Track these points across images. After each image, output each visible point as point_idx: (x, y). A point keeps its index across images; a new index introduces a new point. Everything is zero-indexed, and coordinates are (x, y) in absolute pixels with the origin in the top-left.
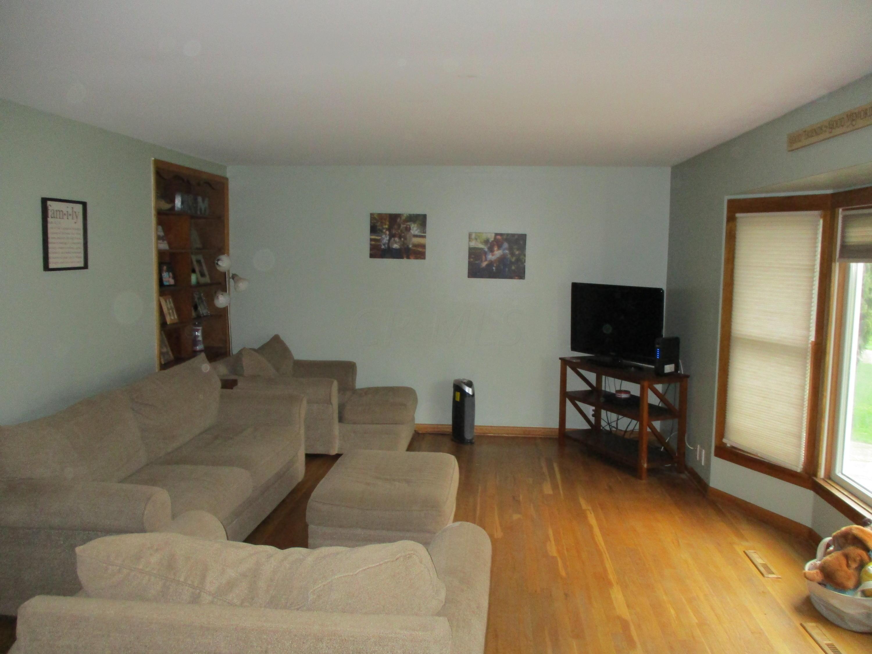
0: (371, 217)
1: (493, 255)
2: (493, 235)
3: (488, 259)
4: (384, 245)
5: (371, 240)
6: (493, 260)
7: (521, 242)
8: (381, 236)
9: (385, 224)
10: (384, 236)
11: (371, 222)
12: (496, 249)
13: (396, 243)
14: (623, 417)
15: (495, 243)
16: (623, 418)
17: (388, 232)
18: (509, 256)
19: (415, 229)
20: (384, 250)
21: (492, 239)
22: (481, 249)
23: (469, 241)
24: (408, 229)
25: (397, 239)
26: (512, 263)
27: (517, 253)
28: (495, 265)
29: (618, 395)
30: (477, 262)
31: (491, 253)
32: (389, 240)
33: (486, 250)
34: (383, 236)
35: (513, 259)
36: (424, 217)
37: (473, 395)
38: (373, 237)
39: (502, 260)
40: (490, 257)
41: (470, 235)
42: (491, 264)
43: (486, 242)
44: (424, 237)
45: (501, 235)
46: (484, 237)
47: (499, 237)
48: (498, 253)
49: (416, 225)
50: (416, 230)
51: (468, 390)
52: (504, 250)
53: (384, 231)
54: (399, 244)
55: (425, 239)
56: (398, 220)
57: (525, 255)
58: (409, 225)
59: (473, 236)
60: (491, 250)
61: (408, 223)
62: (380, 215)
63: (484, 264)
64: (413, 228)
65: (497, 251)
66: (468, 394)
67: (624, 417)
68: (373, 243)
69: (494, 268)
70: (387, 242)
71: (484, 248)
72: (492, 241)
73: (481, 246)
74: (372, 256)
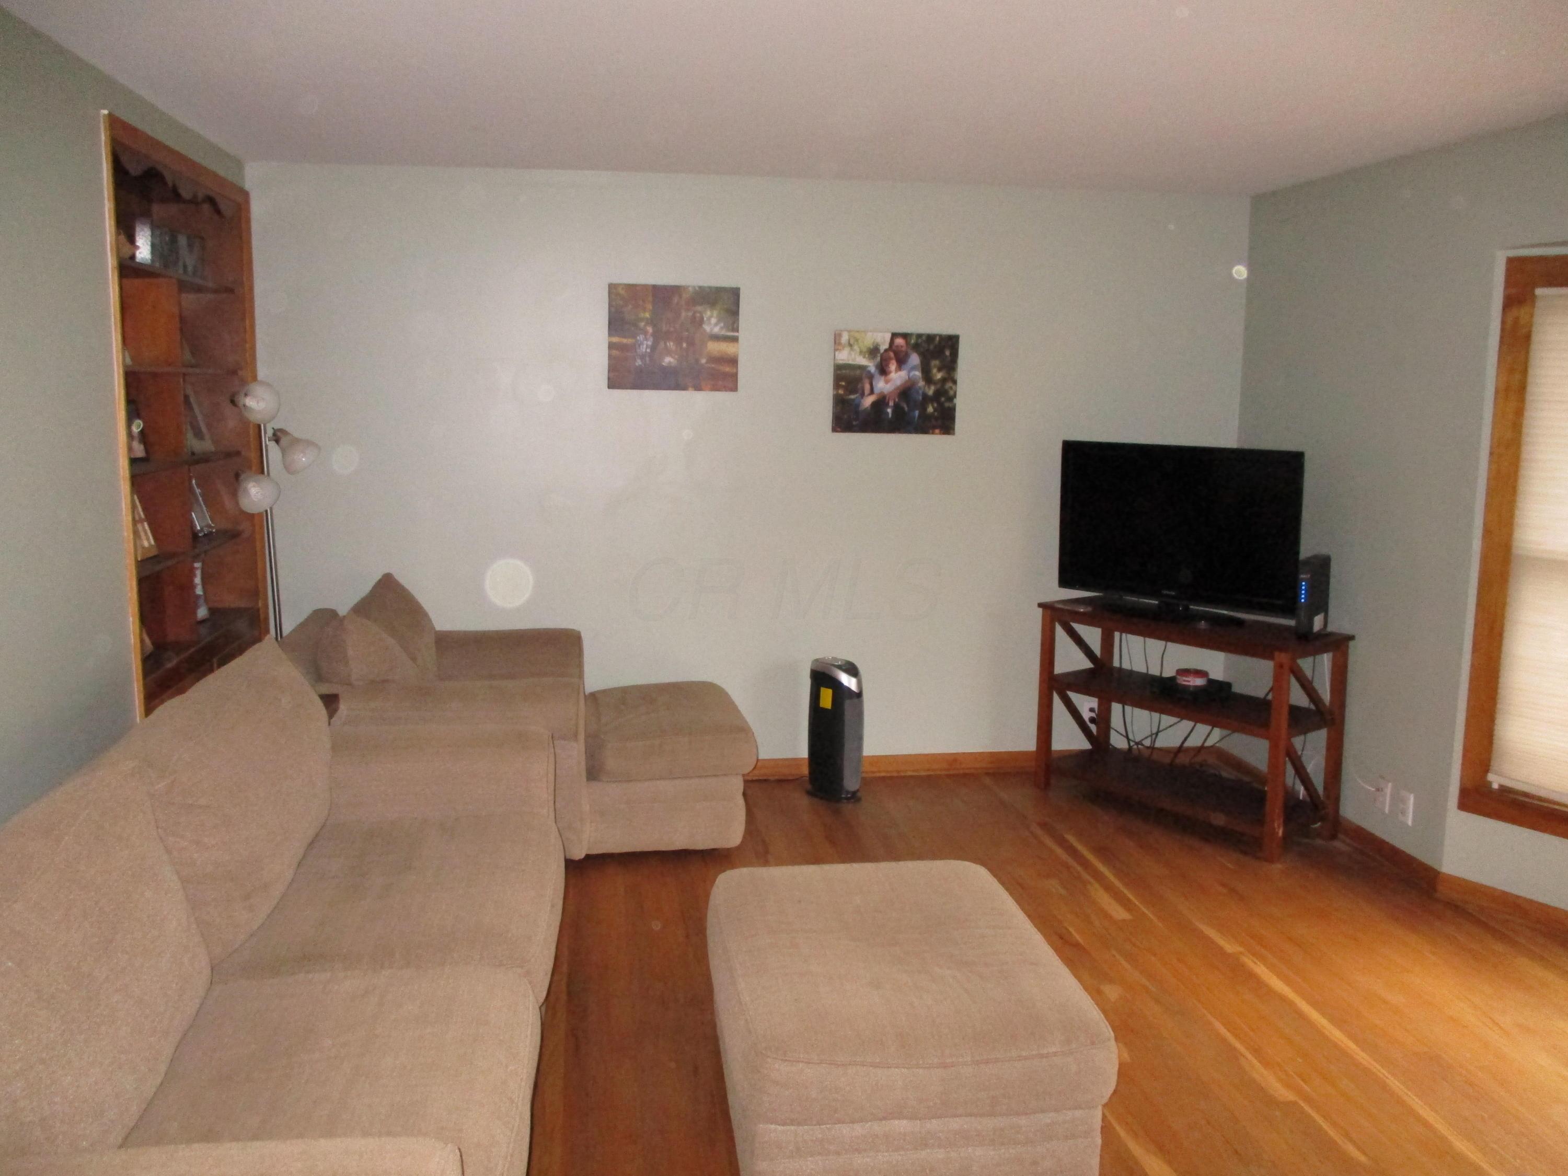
0: (610, 293)
1: (887, 382)
2: (888, 337)
3: (876, 391)
4: (642, 357)
5: (611, 346)
6: (886, 392)
7: (947, 353)
8: (634, 337)
9: (644, 310)
10: (641, 338)
11: (610, 306)
12: (893, 366)
13: (669, 352)
14: (1178, 719)
15: (892, 354)
16: (1178, 722)
17: (650, 329)
18: (921, 383)
19: (713, 321)
20: (640, 371)
21: (884, 346)
22: (862, 368)
23: (835, 350)
24: (698, 322)
25: (671, 344)
26: (926, 398)
27: (939, 376)
28: (891, 404)
29: (1184, 681)
30: (852, 397)
31: (883, 378)
32: (654, 348)
33: (873, 369)
34: (638, 338)
35: (931, 391)
36: (735, 293)
37: (859, 695)
38: (615, 339)
39: (905, 392)
40: (881, 385)
41: (837, 337)
42: (880, 403)
43: (873, 352)
44: (735, 340)
45: (905, 336)
46: (869, 340)
47: (899, 341)
48: (897, 377)
49: (715, 313)
50: (716, 324)
51: (847, 680)
52: (913, 368)
53: (642, 324)
54: (676, 357)
55: (736, 344)
56: (676, 300)
57: (955, 382)
58: (700, 313)
59: (845, 338)
60: (883, 370)
61: (699, 308)
62: (631, 288)
63: (868, 401)
64: (709, 319)
65: (896, 371)
66: (849, 689)
67: (1181, 720)
68: (615, 352)
69: (889, 410)
70: (648, 350)
71: (869, 366)
72: (886, 351)
73: (862, 361)
74: (613, 384)
